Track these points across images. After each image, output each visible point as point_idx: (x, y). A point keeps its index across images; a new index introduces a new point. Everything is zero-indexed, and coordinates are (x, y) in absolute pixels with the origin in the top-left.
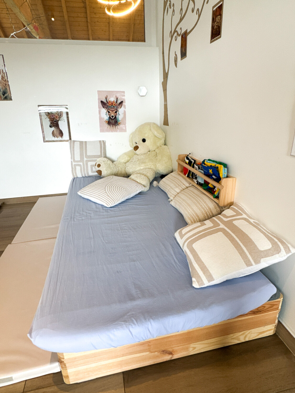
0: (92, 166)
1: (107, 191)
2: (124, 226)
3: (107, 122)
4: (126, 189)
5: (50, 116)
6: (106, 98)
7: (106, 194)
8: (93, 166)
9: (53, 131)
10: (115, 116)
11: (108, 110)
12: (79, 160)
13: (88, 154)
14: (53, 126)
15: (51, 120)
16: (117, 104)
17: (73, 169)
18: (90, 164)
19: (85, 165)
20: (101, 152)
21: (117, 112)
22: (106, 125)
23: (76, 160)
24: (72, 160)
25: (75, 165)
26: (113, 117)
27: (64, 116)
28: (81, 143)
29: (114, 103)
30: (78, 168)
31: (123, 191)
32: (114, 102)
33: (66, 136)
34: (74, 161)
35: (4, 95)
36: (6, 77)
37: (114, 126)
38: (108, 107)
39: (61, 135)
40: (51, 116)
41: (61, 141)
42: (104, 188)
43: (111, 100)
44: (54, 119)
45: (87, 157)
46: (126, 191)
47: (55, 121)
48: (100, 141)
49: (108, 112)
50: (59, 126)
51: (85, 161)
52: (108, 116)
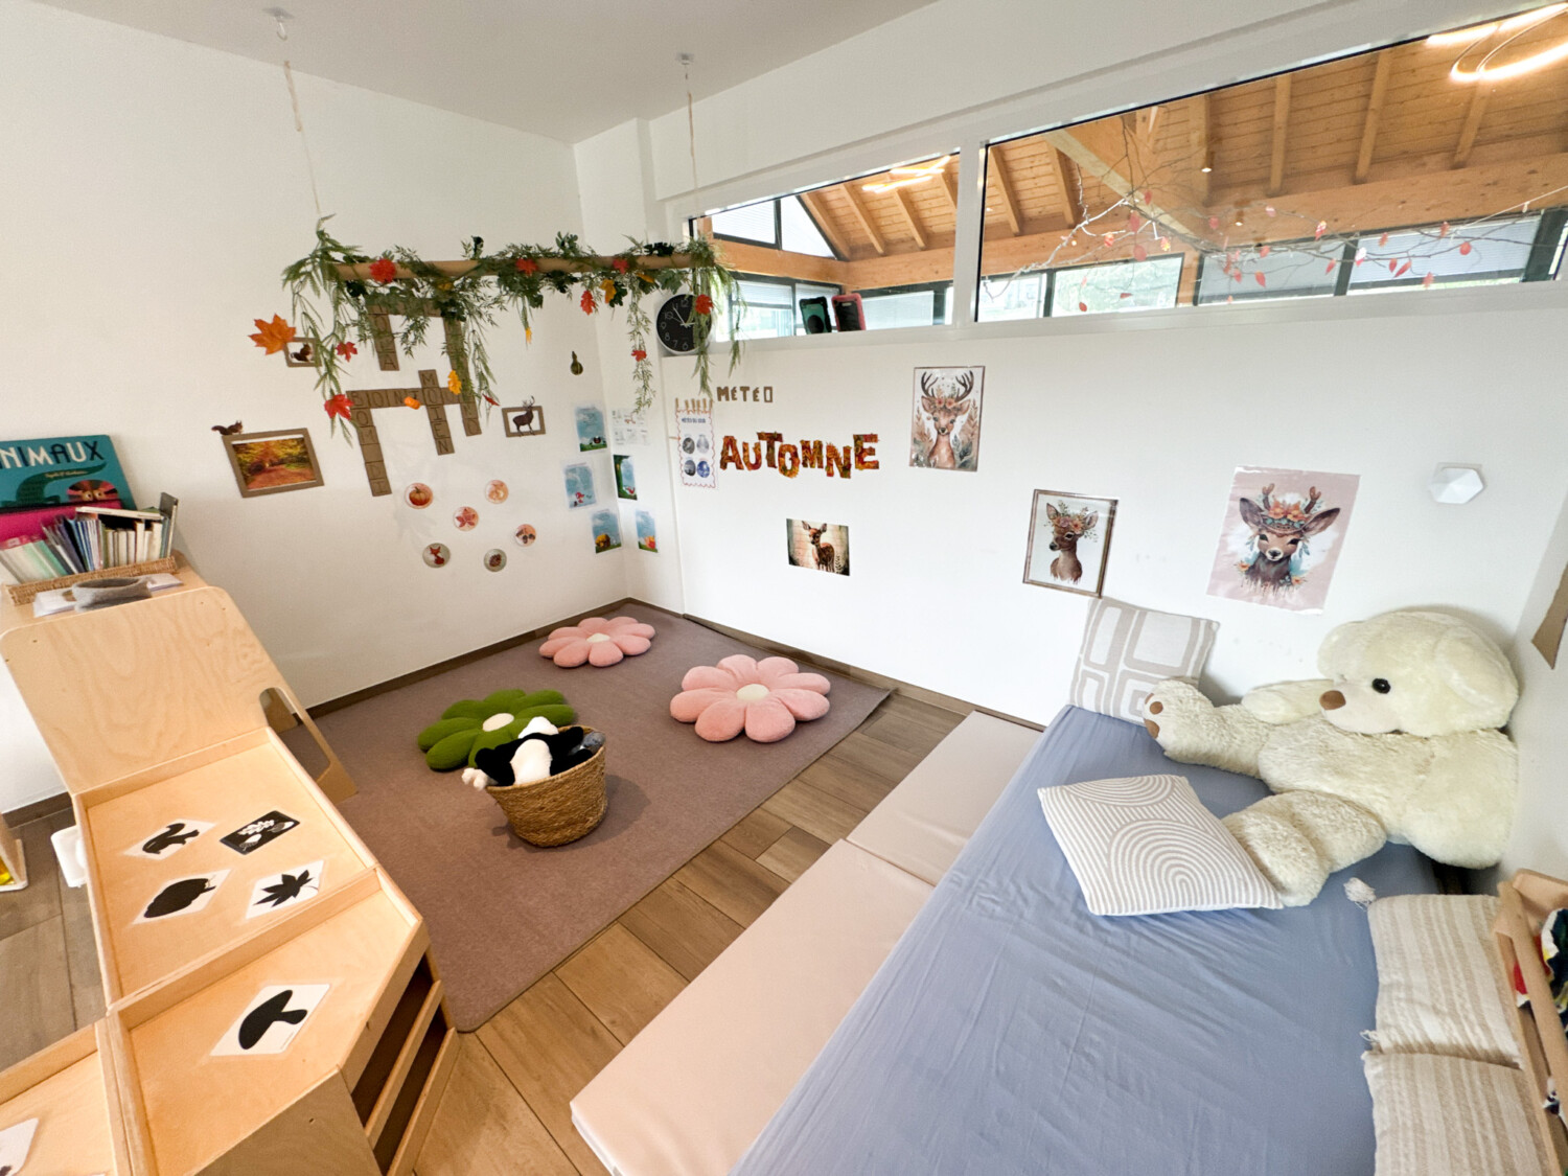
0: (1137, 694)
1: (1113, 850)
2: (1096, 1038)
3: (1246, 569)
4: (1188, 876)
5: (1059, 522)
6: (1266, 493)
7: (1106, 863)
8: (1142, 694)
9: (1056, 561)
10: (1285, 554)
11: (1260, 530)
12: (1103, 663)
13: (1138, 654)
14: (1061, 547)
15: (1058, 532)
16: (1306, 516)
17: (1079, 681)
18: (1132, 685)
19: (1116, 682)
20: (1187, 659)
21: (1300, 544)
22: (1241, 577)
23: (1092, 659)
24: (1082, 657)
25: (1086, 674)
26: (1275, 554)
27: (1100, 527)
28: (1128, 609)
29: (1295, 512)
30: (1092, 684)
31: (1171, 883)
32: (1296, 507)
33: (1089, 580)
34: (1087, 662)
35: (961, 457)
36: (978, 419)
37: (1269, 583)
38: (1265, 520)
39: (1075, 574)
40: (1062, 522)
41: (1070, 590)
42: (1111, 833)
43: (1284, 502)
44: (1067, 529)
45: (1130, 661)
46: (1184, 884)
47: (1069, 536)
48: (1196, 622)
49: (1258, 537)
50: (1075, 551)
51: (1119, 671)
52: (1257, 550)
